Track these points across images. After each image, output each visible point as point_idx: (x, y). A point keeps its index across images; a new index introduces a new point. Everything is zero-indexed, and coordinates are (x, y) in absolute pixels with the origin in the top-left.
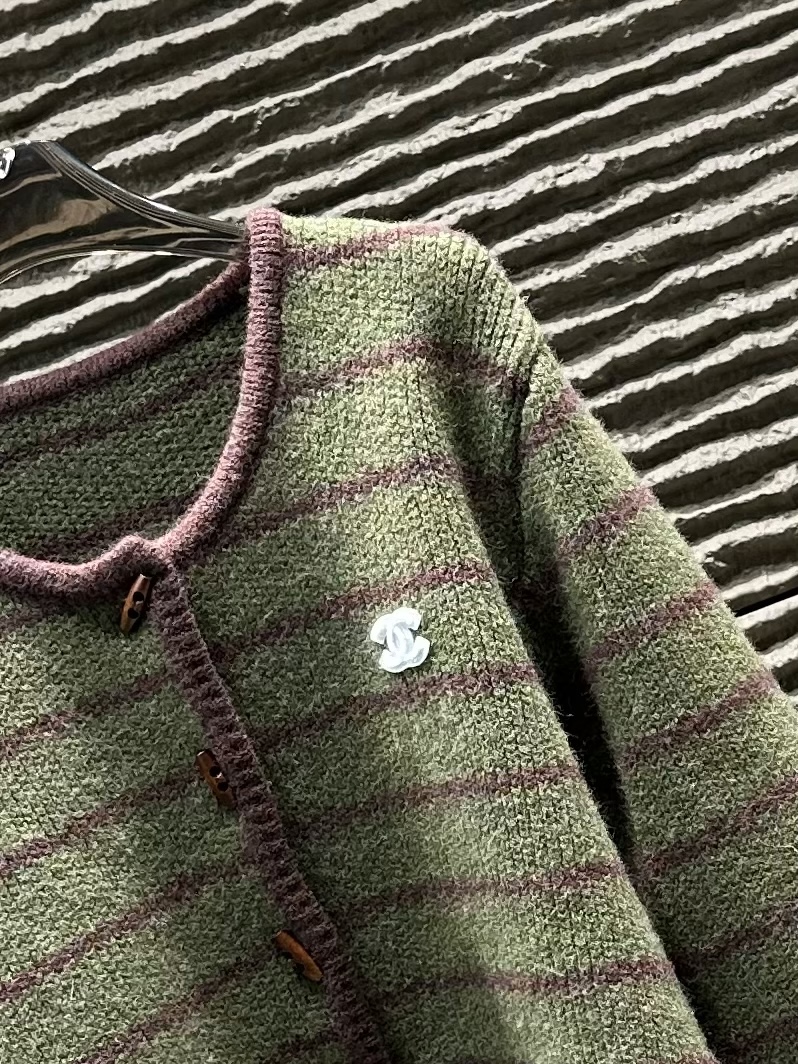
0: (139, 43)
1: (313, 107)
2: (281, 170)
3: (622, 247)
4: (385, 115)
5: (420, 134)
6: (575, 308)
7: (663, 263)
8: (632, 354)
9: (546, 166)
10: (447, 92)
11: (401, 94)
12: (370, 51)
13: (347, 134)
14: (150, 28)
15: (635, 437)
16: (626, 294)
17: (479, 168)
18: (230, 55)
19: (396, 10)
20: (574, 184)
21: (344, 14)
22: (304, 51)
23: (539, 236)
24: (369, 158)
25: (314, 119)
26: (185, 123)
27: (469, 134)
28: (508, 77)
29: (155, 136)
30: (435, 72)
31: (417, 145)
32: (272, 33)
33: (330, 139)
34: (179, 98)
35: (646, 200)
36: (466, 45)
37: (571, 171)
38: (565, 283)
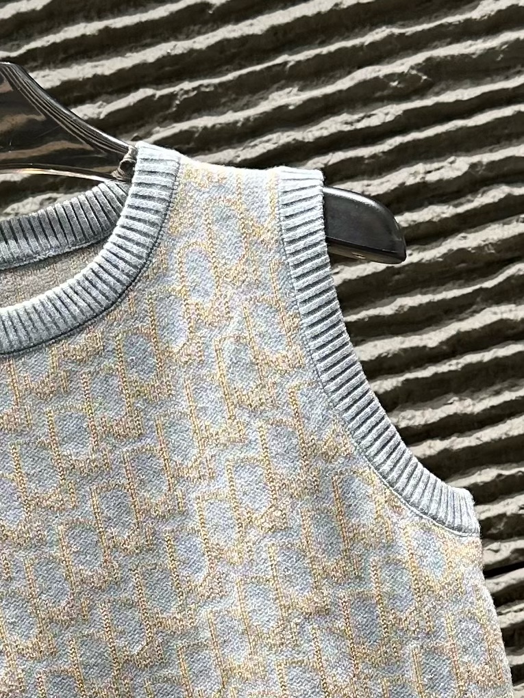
0: (82, 25)
1: (224, 95)
2: (192, 145)
3: (475, 239)
4: (287, 106)
5: (312, 126)
6: (429, 286)
7: (509, 255)
8: (474, 330)
9: (417, 163)
10: (340, 91)
11: (301, 90)
12: (278, 51)
13: (251, 119)
14: (93, 14)
15: (468, 401)
16: (474, 279)
17: (362, 159)
18: (158, 43)
19: (304, 17)
20: (440, 181)
21: (260, 18)
22: (223, 44)
23: (406, 221)
24: (268, 141)
25: (224, 104)
26: (114, 97)
27: (356, 130)
28: (395, 84)
29: (87, 105)
30: (331, 74)
31: (310, 134)
32: (197, 28)
33: (236, 122)
34: (112, 75)
35: (501, 200)
36: (361, 53)
37: (438, 169)
38: (424, 264)
